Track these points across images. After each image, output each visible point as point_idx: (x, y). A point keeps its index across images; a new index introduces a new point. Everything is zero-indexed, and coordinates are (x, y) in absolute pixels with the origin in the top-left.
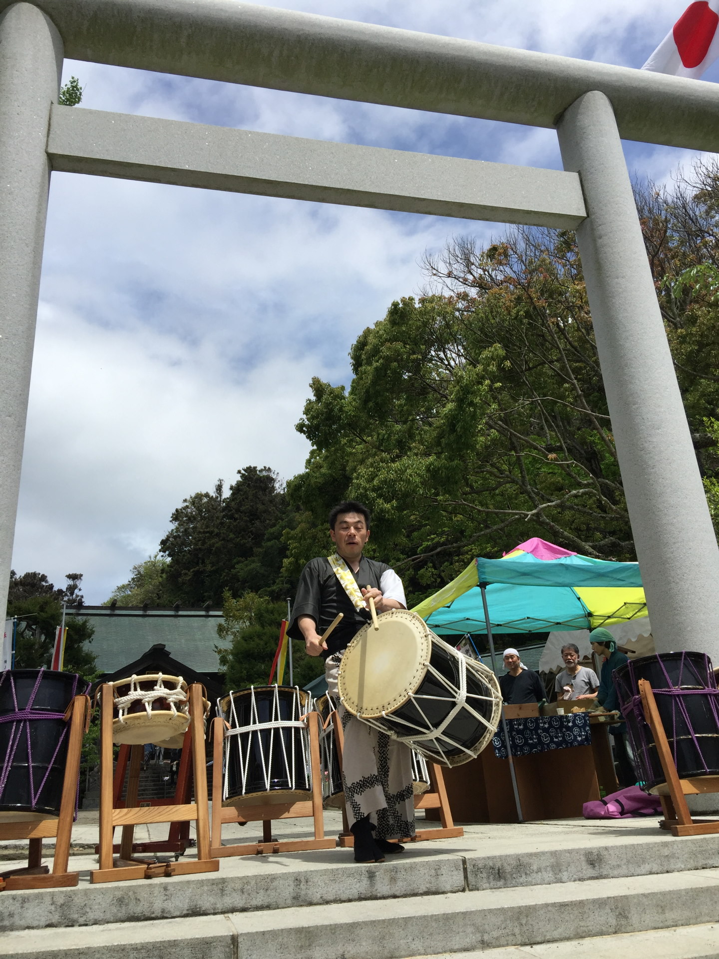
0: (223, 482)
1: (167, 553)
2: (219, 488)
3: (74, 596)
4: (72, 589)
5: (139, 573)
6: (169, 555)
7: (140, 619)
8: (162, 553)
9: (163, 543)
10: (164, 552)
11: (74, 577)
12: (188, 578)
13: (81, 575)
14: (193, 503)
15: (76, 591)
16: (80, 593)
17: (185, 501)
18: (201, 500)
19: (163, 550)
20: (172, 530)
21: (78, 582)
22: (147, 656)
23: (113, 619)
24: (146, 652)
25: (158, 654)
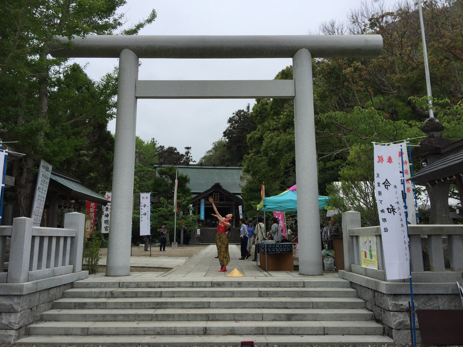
0: (250, 105)
1: (226, 137)
2: (248, 107)
3: (188, 156)
4: (187, 153)
5: (215, 145)
6: (227, 138)
7: (212, 170)
8: (224, 138)
9: (224, 133)
10: (225, 137)
11: (188, 148)
12: (235, 149)
13: (191, 148)
14: (237, 114)
15: (189, 154)
16: (191, 155)
17: (233, 113)
18: (241, 113)
19: (224, 136)
20: (228, 127)
21: (190, 150)
22: (213, 187)
23: (201, 170)
24: (213, 185)
25: (217, 187)
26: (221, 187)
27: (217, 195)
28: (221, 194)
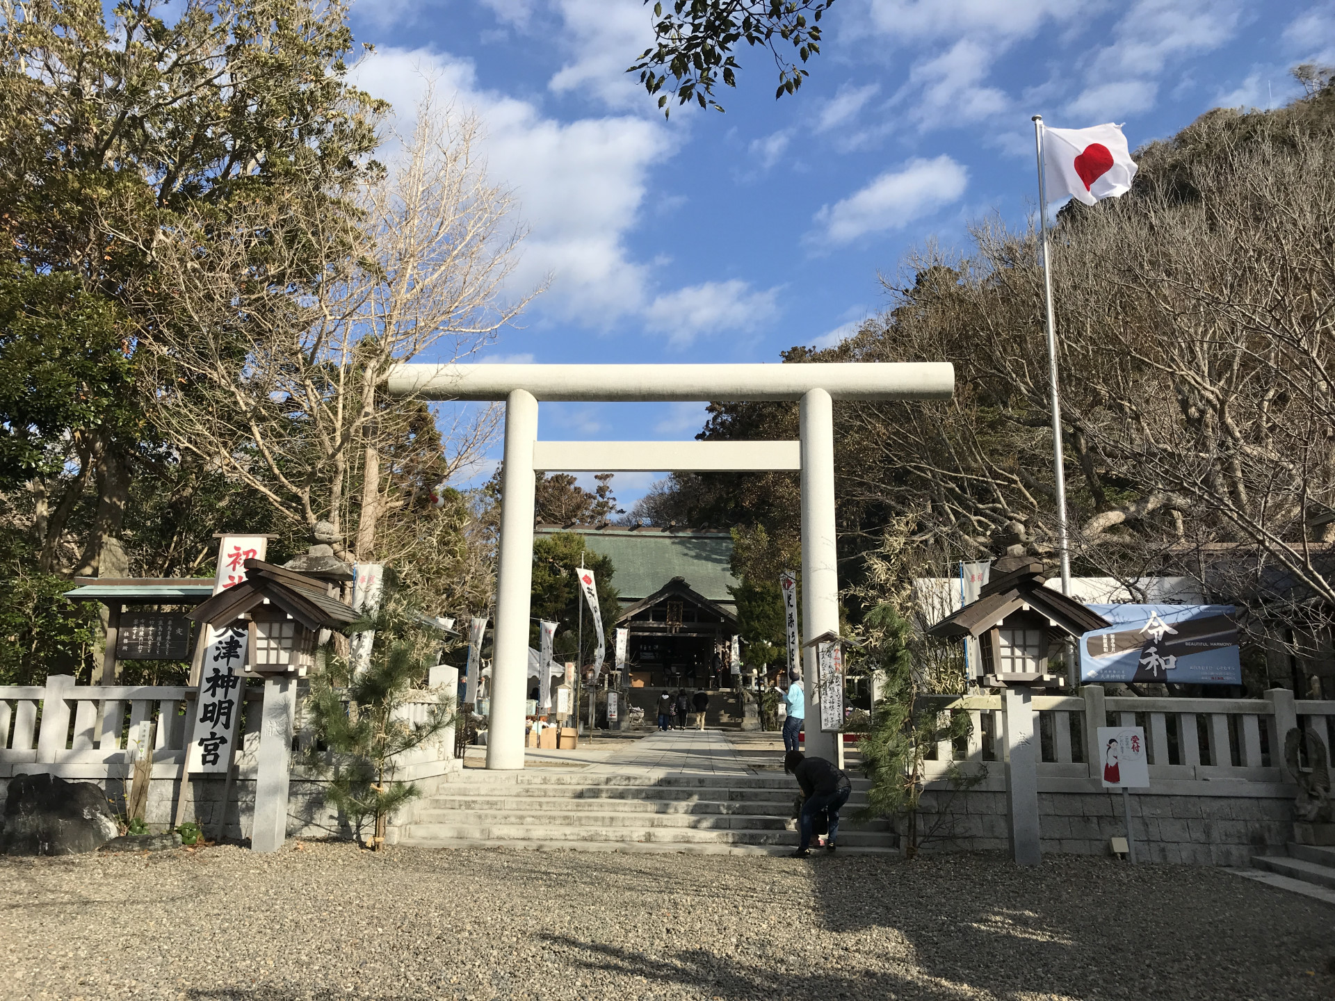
3: (605, 498)
4: (601, 491)
7: (667, 541)
15: (607, 493)
16: (611, 496)
21: (610, 483)
22: (666, 588)
23: (639, 540)
24: (667, 582)
25: (677, 587)
26: (687, 586)
27: (678, 606)
28: (687, 603)
